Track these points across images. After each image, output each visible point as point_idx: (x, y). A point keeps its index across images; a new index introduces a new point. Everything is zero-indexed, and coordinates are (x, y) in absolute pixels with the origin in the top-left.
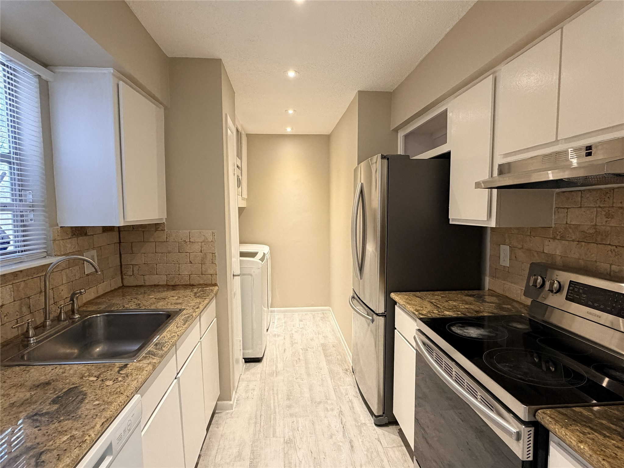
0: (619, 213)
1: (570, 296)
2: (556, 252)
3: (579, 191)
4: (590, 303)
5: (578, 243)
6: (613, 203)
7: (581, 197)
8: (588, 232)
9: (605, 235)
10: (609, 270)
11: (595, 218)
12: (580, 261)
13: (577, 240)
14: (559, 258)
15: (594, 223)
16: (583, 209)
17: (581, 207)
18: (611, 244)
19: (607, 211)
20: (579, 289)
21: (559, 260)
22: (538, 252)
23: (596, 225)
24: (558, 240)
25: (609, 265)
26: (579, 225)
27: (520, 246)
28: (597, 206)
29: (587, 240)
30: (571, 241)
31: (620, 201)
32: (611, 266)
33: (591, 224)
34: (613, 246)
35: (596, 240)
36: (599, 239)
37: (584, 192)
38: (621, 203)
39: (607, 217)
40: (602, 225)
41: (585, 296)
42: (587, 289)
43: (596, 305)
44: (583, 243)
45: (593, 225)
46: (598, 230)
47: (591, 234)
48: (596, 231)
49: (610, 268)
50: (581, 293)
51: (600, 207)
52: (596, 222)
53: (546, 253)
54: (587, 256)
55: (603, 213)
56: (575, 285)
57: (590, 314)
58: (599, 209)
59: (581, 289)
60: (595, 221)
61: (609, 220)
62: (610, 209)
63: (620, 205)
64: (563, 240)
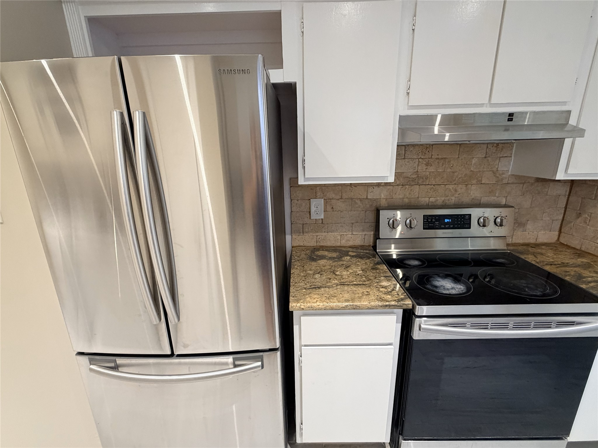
0: (436, 162)
1: (425, 226)
2: (381, 197)
3: (403, 145)
4: (443, 226)
5: (402, 186)
6: (432, 155)
7: (405, 151)
8: (411, 177)
9: (426, 178)
10: (428, 202)
11: (417, 167)
12: (404, 199)
13: (401, 184)
14: (384, 200)
15: (416, 171)
16: (407, 160)
17: (404, 159)
18: (430, 184)
19: (427, 161)
20: (432, 219)
21: (383, 203)
22: (361, 200)
23: (417, 172)
24: (383, 186)
25: (428, 198)
26: (403, 173)
27: (338, 197)
28: (419, 157)
29: (410, 183)
30: (396, 185)
31: (437, 154)
32: (429, 199)
33: (414, 171)
34: (432, 185)
35: (418, 183)
36: (420, 182)
37: (408, 147)
38: (438, 155)
39: (426, 166)
40: (422, 172)
41: (437, 223)
42: (438, 218)
43: (447, 226)
44: (407, 186)
45: (415, 172)
46: (419, 175)
47: (414, 178)
48: (418, 176)
49: (429, 200)
50: (434, 222)
51: (421, 158)
52: (418, 170)
53: (370, 199)
54: (411, 195)
55: (424, 162)
56: (428, 217)
57: (445, 233)
58: (420, 160)
59: (434, 219)
60: (417, 168)
61: (428, 167)
62: (429, 160)
63: (437, 157)
64: (388, 186)
